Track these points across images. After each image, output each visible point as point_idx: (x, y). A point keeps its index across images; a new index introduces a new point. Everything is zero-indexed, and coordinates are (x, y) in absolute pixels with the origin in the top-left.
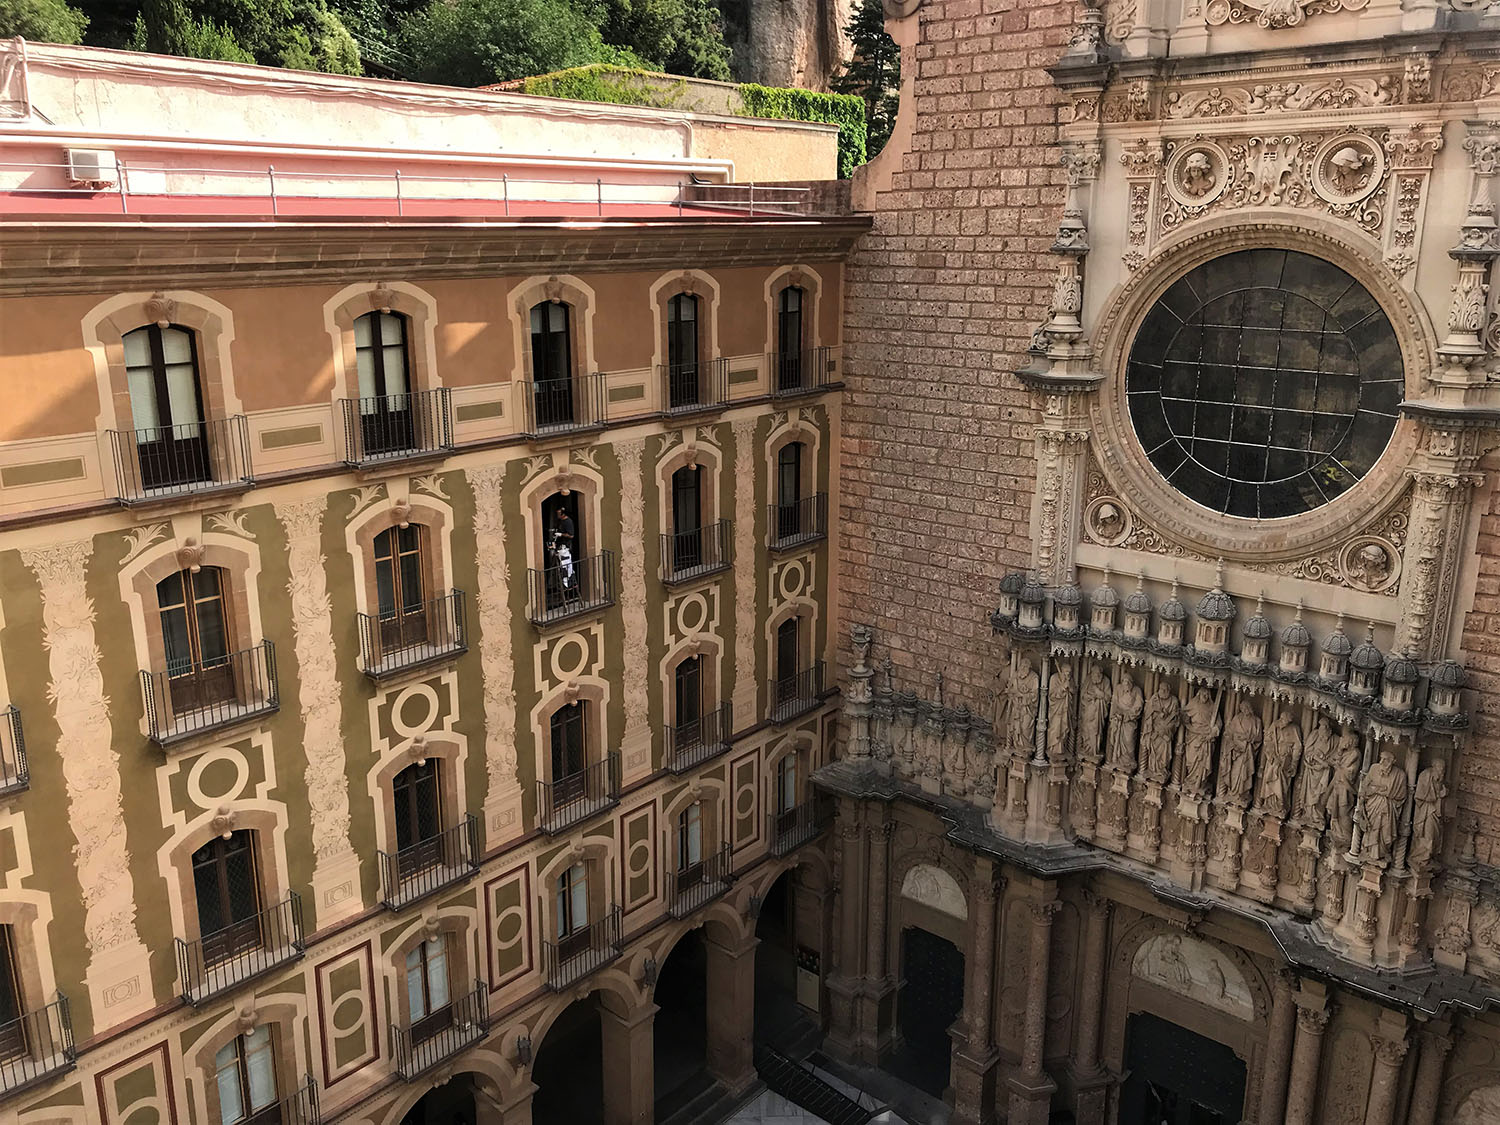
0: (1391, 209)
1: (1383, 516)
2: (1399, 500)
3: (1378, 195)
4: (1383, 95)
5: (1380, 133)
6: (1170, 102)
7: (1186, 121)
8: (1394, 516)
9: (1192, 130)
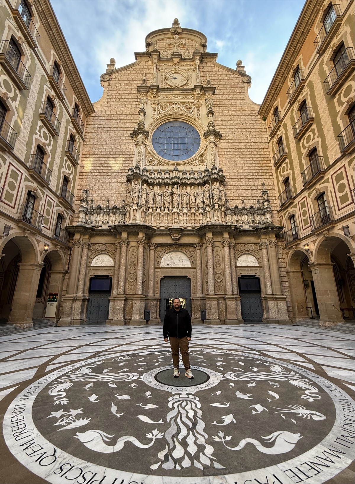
0: (196, 112)
1: (203, 154)
2: (204, 152)
3: (193, 111)
4: (193, 97)
5: (192, 103)
6: (159, 96)
7: (162, 98)
8: (204, 154)
9: (163, 101)
